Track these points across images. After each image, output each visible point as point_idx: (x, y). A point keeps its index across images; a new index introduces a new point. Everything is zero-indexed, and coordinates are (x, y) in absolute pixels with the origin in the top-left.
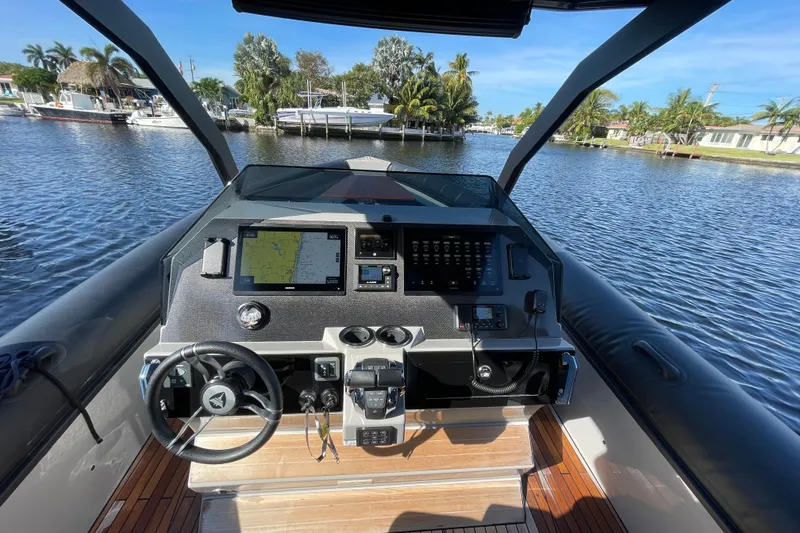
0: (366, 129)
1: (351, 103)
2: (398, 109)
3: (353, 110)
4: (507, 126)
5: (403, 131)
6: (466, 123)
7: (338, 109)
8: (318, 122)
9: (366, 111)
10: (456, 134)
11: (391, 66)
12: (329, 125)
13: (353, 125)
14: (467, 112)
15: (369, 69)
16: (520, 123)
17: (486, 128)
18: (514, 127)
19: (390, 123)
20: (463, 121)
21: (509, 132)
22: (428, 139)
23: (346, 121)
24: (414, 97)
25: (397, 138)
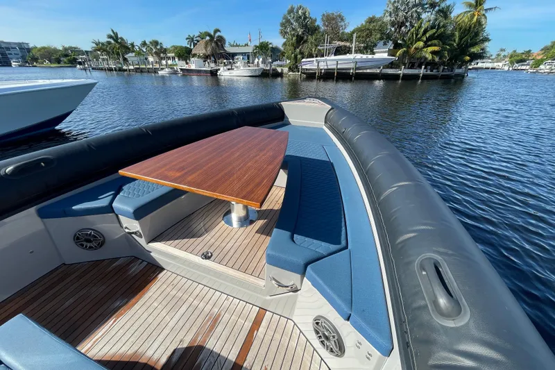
0: (368, 71)
1: (359, 51)
2: (400, 52)
3: (359, 56)
4: (521, 61)
5: (402, 71)
6: (471, 61)
7: (348, 56)
8: (329, 67)
9: (370, 57)
10: (457, 71)
11: (400, 14)
12: (338, 69)
13: (357, 69)
14: (475, 50)
15: (380, 20)
16: (539, 58)
17: (496, 64)
18: (531, 62)
19: (392, 65)
20: (468, 58)
21: (524, 67)
22: (425, 77)
23: (352, 65)
24: (419, 40)
25: (396, 77)
